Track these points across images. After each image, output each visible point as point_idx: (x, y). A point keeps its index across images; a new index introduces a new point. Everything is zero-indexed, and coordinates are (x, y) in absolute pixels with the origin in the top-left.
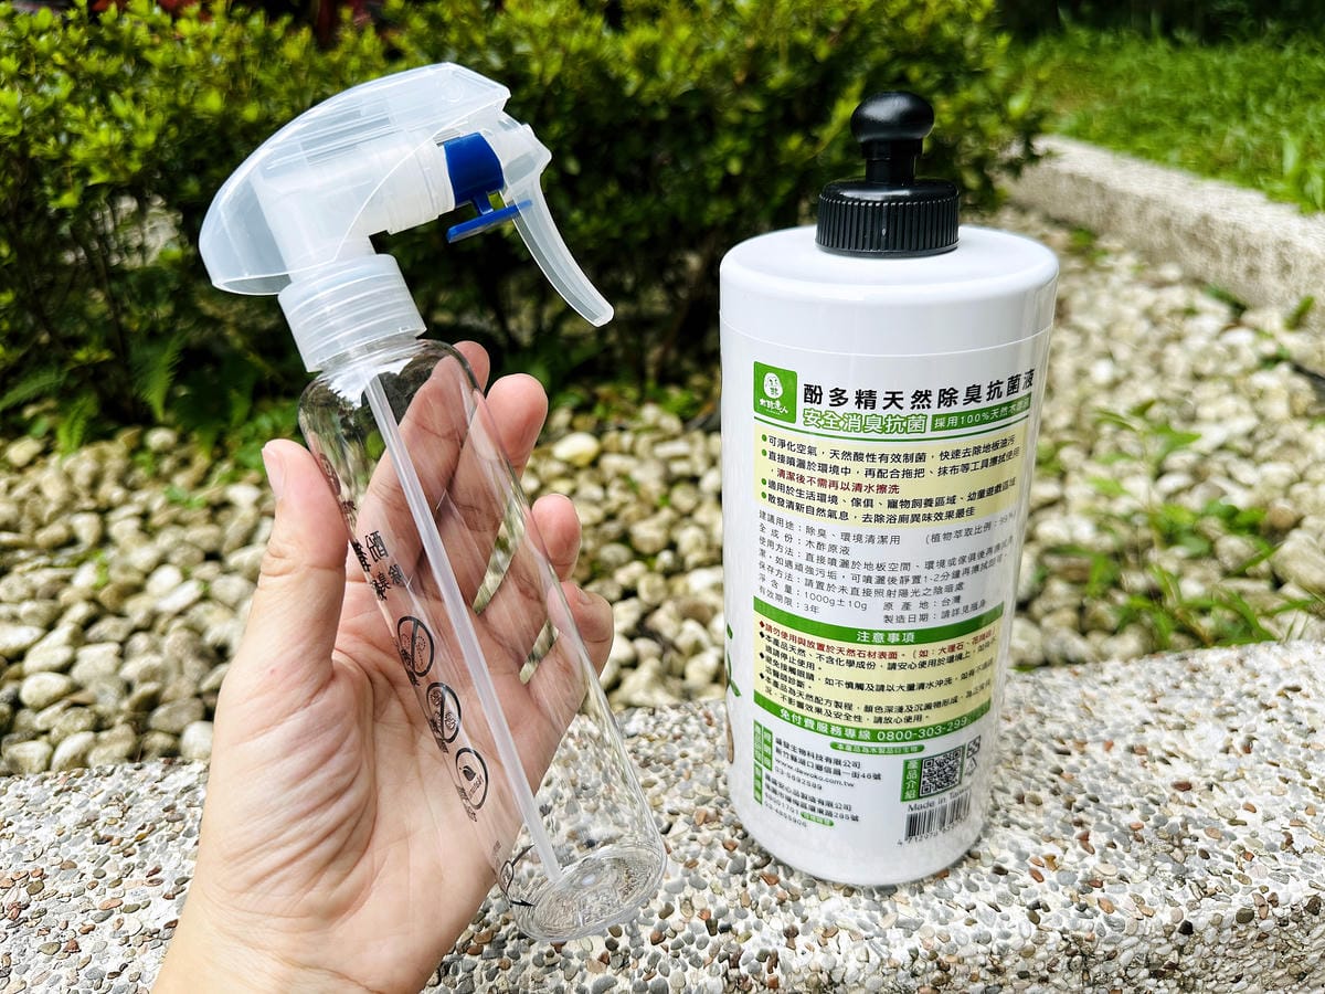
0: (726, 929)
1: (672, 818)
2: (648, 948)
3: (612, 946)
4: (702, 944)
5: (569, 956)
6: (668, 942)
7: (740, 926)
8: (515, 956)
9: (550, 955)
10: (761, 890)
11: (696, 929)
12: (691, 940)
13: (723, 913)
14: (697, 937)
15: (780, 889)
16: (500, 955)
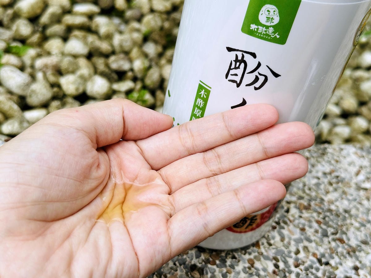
0: (327, 264)
1: (288, 205)
2: (293, 268)
3: (277, 266)
4: (317, 270)
5: (257, 269)
6: (302, 267)
7: (332, 262)
8: (232, 267)
9: (249, 268)
10: (338, 246)
11: (313, 262)
12: (312, 267)
13: (323, 255)
14: (314, 266)
15: (346, 247)
16: (226, 266)
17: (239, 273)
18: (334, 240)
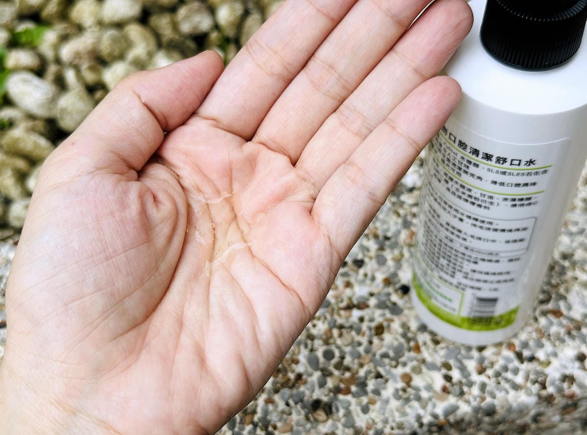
17: (387, 402)
18: (544, 313)
